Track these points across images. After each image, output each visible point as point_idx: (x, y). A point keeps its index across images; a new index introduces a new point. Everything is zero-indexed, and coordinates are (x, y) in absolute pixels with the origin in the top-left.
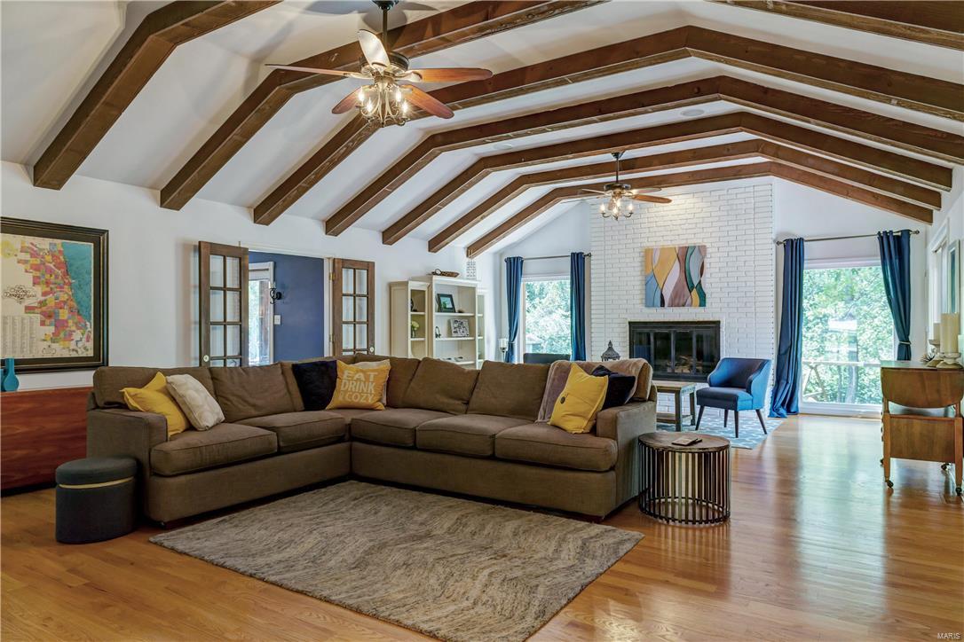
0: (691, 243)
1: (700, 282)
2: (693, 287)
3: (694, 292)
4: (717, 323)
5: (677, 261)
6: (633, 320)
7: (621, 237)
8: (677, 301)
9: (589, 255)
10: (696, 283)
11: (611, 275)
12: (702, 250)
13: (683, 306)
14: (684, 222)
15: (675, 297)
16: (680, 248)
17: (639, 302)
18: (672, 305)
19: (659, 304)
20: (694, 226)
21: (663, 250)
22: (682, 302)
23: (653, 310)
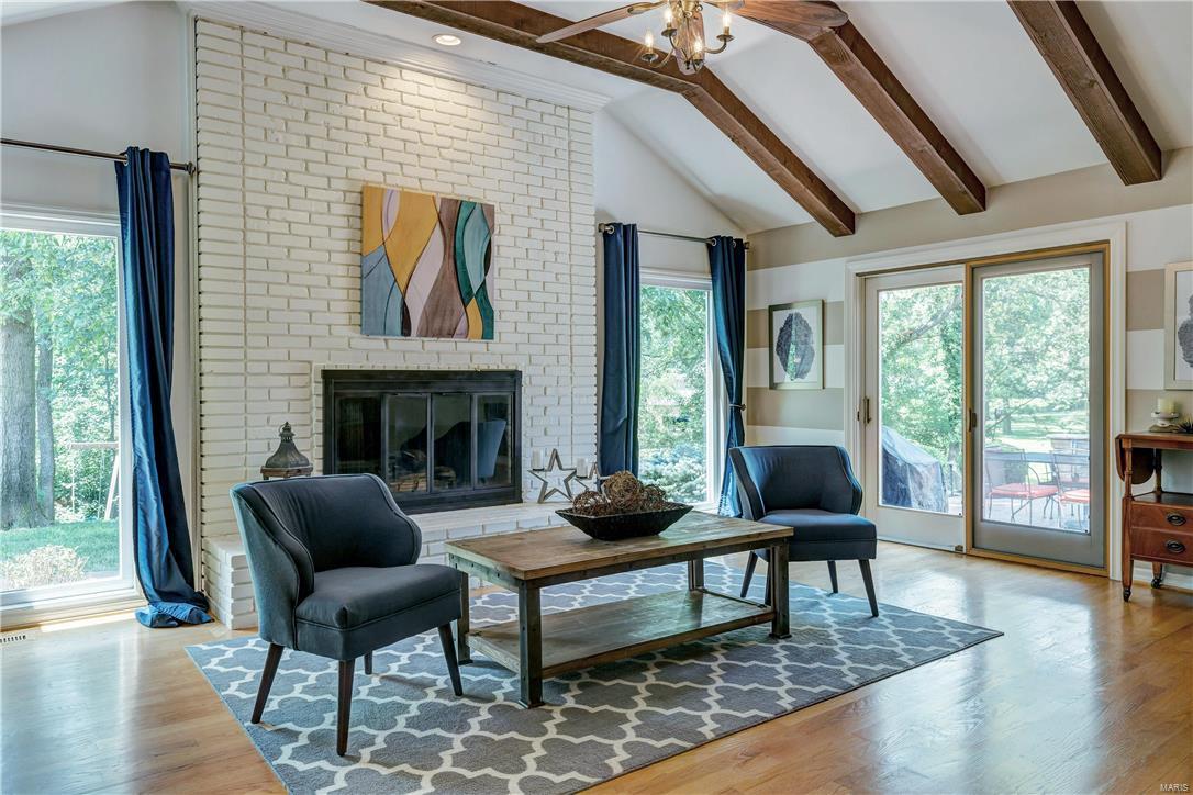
0: (464, 192)
1: (484, 283)
2: (470, 294)
3: (473, 305)
4: (514, 377)
5: (438, 228)
6: (331, 366)
7: (294, 140)
8: (436, 325)
9: (191, 170)
10: (475, 287)
11: (263, 238)
12: (487, 213)
13: (451, 334)
14: (447, 142)
15: (434, 313)
16: (443, 200)
17: (344, 319)
18: (427, 332)
19: (398, 330)
20: (465, 157)
21: (407, 197)
22: (447, 325)
23: (378, 343)
